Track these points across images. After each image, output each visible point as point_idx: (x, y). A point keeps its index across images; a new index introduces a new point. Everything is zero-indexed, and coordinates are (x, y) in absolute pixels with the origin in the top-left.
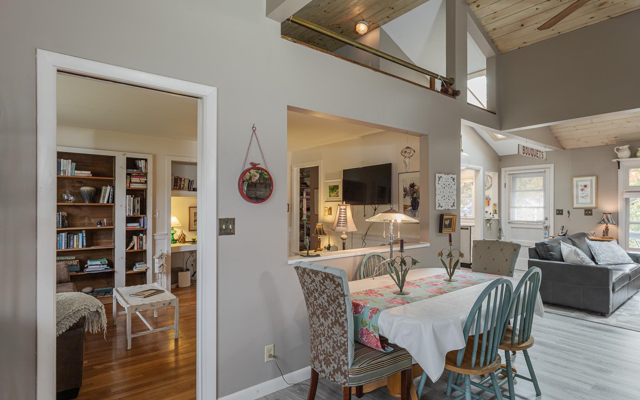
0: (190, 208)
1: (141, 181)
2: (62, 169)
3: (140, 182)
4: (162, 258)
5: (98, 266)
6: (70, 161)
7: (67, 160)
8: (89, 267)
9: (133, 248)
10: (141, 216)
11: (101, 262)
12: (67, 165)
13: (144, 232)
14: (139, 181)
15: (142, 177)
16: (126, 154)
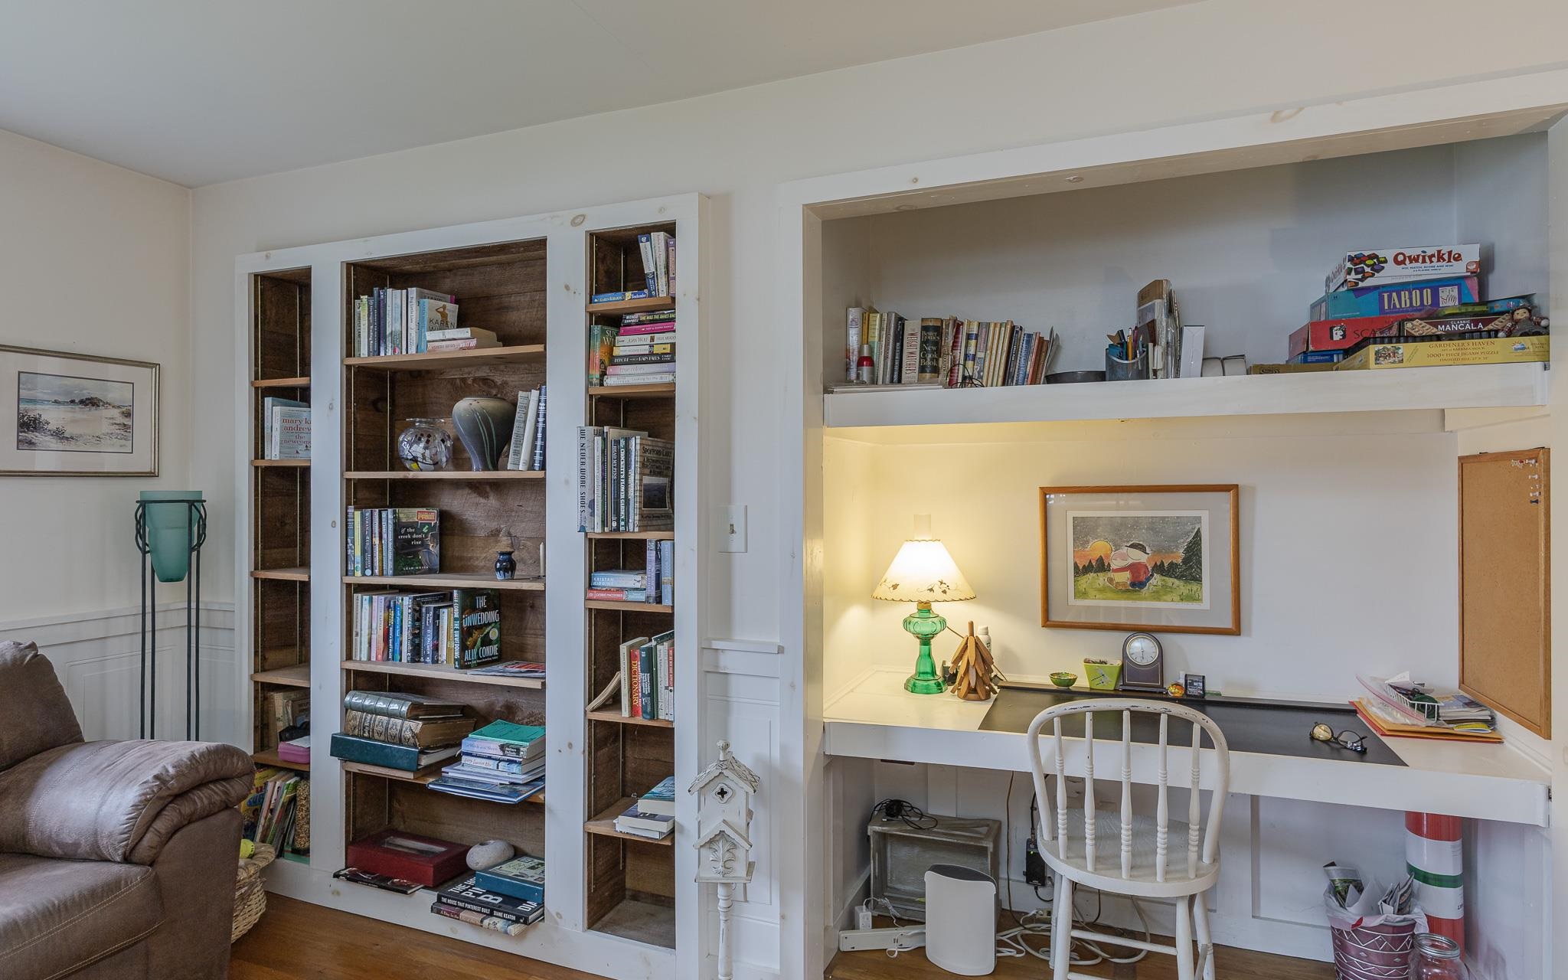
0: (1045, 492)
1: (657, 350)
2: (388, 331)
3: (652, 354)
4: (722, 793)
5: (492, 764)
6: (413, 291)
7: (404, 291)
8: (464, 758)
9: (614, 701)
10: (651, 536)
11: (502, 747)
12: (404, 312)
13: (660, 624)
14: (645, 350)
15: (659, 326)
16: (584, 216)
